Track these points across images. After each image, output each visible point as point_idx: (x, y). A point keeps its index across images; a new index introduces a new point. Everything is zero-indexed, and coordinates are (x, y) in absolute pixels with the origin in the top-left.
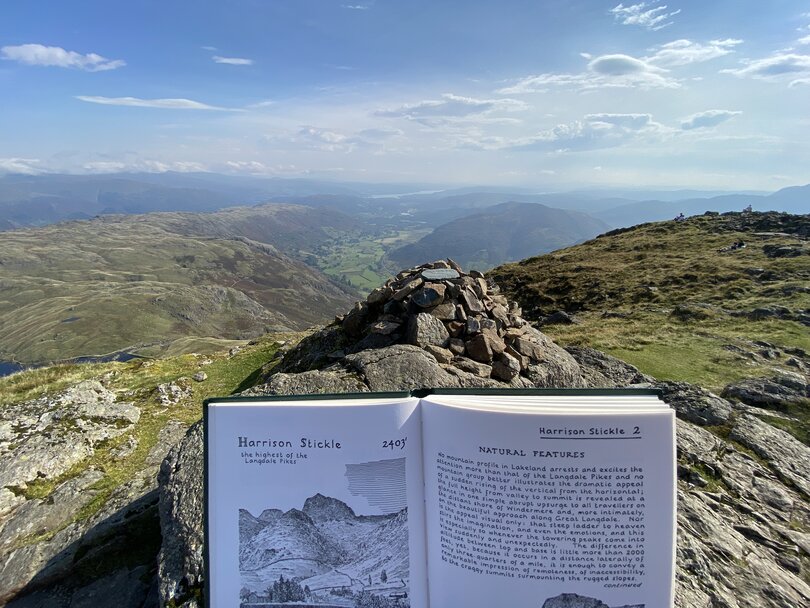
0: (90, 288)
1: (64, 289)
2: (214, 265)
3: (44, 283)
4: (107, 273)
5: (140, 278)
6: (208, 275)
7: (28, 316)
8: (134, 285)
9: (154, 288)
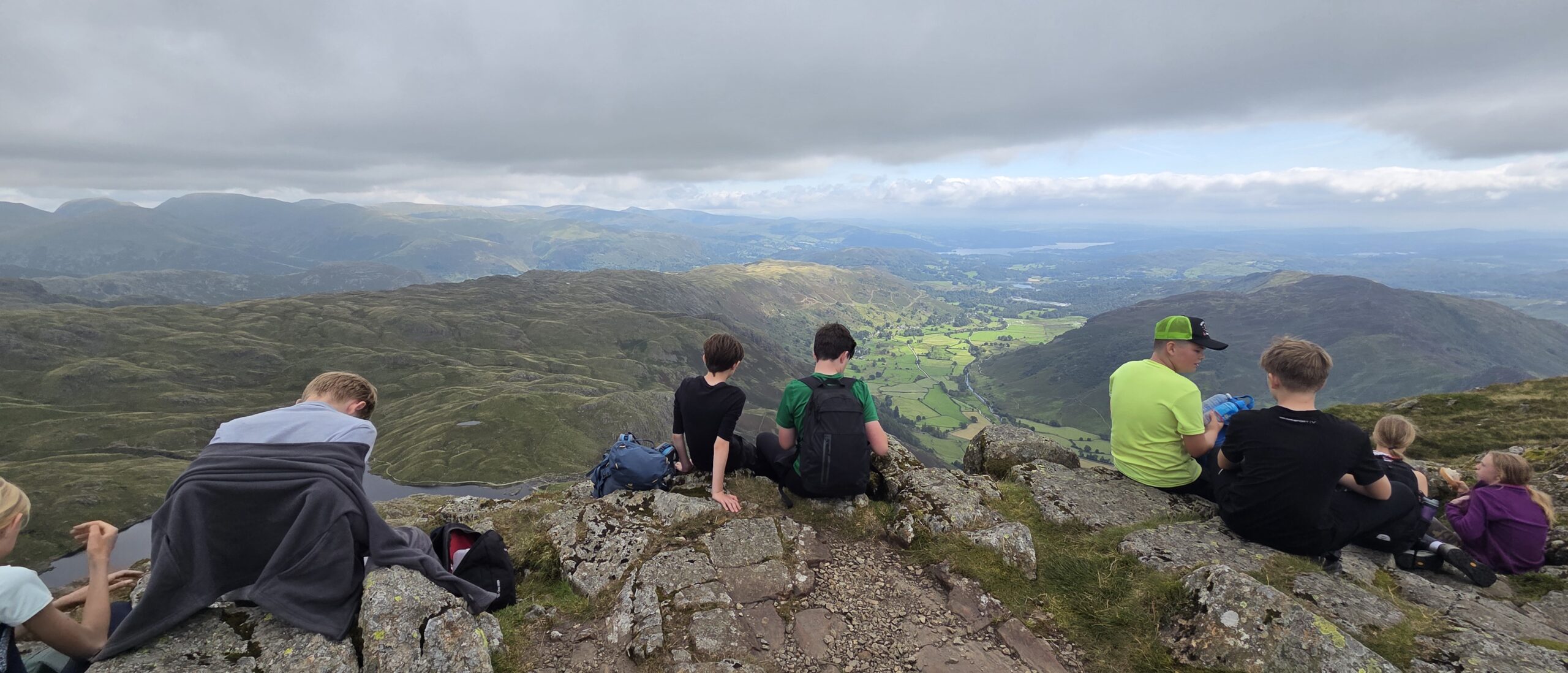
0: (501, 378)
1: (470, 375)
2: (674, 358)
3: (445, 363)
4: (528, 357)
5: (566, 370)
6: (661, 373)
7: (418, 409)
8: (557, 380)
9: (585, 387)
